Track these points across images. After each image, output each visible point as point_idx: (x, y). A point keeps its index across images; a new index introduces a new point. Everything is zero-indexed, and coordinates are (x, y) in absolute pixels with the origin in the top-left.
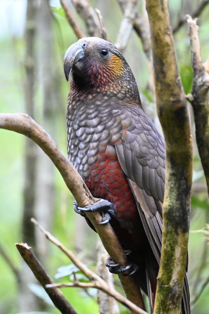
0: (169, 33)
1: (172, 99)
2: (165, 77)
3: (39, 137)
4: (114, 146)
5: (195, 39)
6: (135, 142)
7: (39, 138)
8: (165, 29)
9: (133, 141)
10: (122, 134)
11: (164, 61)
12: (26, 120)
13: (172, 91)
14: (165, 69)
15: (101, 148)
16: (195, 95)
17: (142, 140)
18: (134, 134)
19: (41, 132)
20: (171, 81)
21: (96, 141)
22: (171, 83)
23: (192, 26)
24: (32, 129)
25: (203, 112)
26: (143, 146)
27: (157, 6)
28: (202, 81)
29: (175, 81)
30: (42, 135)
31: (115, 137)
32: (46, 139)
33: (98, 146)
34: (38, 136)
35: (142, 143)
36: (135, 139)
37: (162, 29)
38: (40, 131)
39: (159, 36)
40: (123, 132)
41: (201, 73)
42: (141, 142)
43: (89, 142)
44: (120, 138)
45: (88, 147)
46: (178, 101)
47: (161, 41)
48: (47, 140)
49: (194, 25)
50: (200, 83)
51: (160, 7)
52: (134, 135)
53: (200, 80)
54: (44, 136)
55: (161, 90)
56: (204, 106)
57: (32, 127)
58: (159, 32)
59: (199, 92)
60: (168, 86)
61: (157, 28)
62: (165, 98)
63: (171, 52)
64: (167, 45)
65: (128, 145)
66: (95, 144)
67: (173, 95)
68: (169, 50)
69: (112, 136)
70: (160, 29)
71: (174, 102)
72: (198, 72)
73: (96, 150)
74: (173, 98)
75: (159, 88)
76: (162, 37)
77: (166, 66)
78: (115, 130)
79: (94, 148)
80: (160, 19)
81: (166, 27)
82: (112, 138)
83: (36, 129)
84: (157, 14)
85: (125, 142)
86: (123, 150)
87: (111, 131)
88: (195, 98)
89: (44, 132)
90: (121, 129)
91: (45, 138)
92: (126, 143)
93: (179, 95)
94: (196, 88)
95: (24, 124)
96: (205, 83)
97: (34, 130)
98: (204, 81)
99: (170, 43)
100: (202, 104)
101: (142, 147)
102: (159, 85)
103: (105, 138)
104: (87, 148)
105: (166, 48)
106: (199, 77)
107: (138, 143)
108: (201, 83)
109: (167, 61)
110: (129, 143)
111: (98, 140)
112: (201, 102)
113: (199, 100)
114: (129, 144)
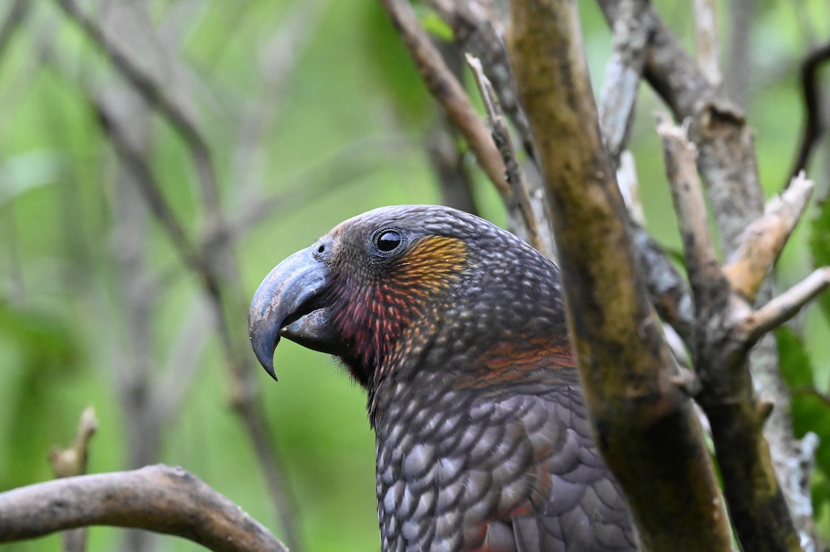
0: (600, 174)
1: (631, 392)
2: (600, 321)
3: (230, 539)
4: (510, 525)
5: (687, 188)
6: (578, 510)
7: (230, 543)
8: (584, 164)
9: (571, 508)
10: (533, 479)
11: (594, 269)
12: (177, 490)
13: (630, 364)
14: (597, 294)
15: (470, 532)
16: (704, 373)
17: (599, 503)
18: (573, 482)
19: (234, 522)
20: (623, 332)
21: (450, 508)
22: (623, 340)
23: (673, 148)
24: (203, 517)
25: (737, 426)
26: (604, 522)
27: (552, 89)
28: (721, 326)
29: (636, 333)
30: (240, 530)
31: (510, 493)
32: (254, 544)
33: (458, 524)
34: (226, 537)
35: (600, 512)
36: (578, 500)
37: (576, 164)
38: (229, 519)
39: (566, 188)
40: (536, 473)
41: (718, 300)
42: (596, 511)
43: (432, 512)
44: (527, 495)
45: (430, 528)
46: (655, 397)
47: (577, 205)
48: (256, 547)
49: (680, 144)
50: (715, 332)
51: (562, 92)
52: (575, 488)
53: (714, 323)
54: (248, 536)
55: (595, 366)
56: (737, 407)
57: (202, 508)
58: (567, 174)
59: (717, 364)
60: (615, 349)
61: (558, 164)
62: (609, 390)
63: (613, 238)
64: (598, 214)
65: (553, 524)
66: (450, 518)
67: (634, 378)
68: (606, 232)
69: (501, 490)
70: (568, 167)
71: (639, 401)
72: (706, 297)
73: (455, 537)
74: (636, 388)
75: (588, 359)
76: (577, 190)
77: (601, 284)
78: (509, 466)
79: (447, 534)
80: (564, 132)
81: (587, 156)
82: (500, 495)
83: (214, 516)
84: (552, 117)
85: (545, 513)
86: (536, 540)
87: (497, 472)
88: (705, 383)
89: (245, 520)
90: (529, 461)
91: (251, 541)
92: (548, 516)
93: (655, 378)
94: (707, 351)
95: (170, 502)
96: (731, 331)
97: (209, 520)
98: (727, 324)
99: (606, 209)
100: (730, 400)
101: (602, 526)
102: (587, 347)
103: (476, 494)
104: (428, 533)
105: (594, 228)
106: (711, 315)
107: (586, 513)
108: (720, 335)
109: (602, 269)
110: (559, 515)
111: (458, 504)
112: (725, 395)
113: (718, 390)
114: (556, 519)
